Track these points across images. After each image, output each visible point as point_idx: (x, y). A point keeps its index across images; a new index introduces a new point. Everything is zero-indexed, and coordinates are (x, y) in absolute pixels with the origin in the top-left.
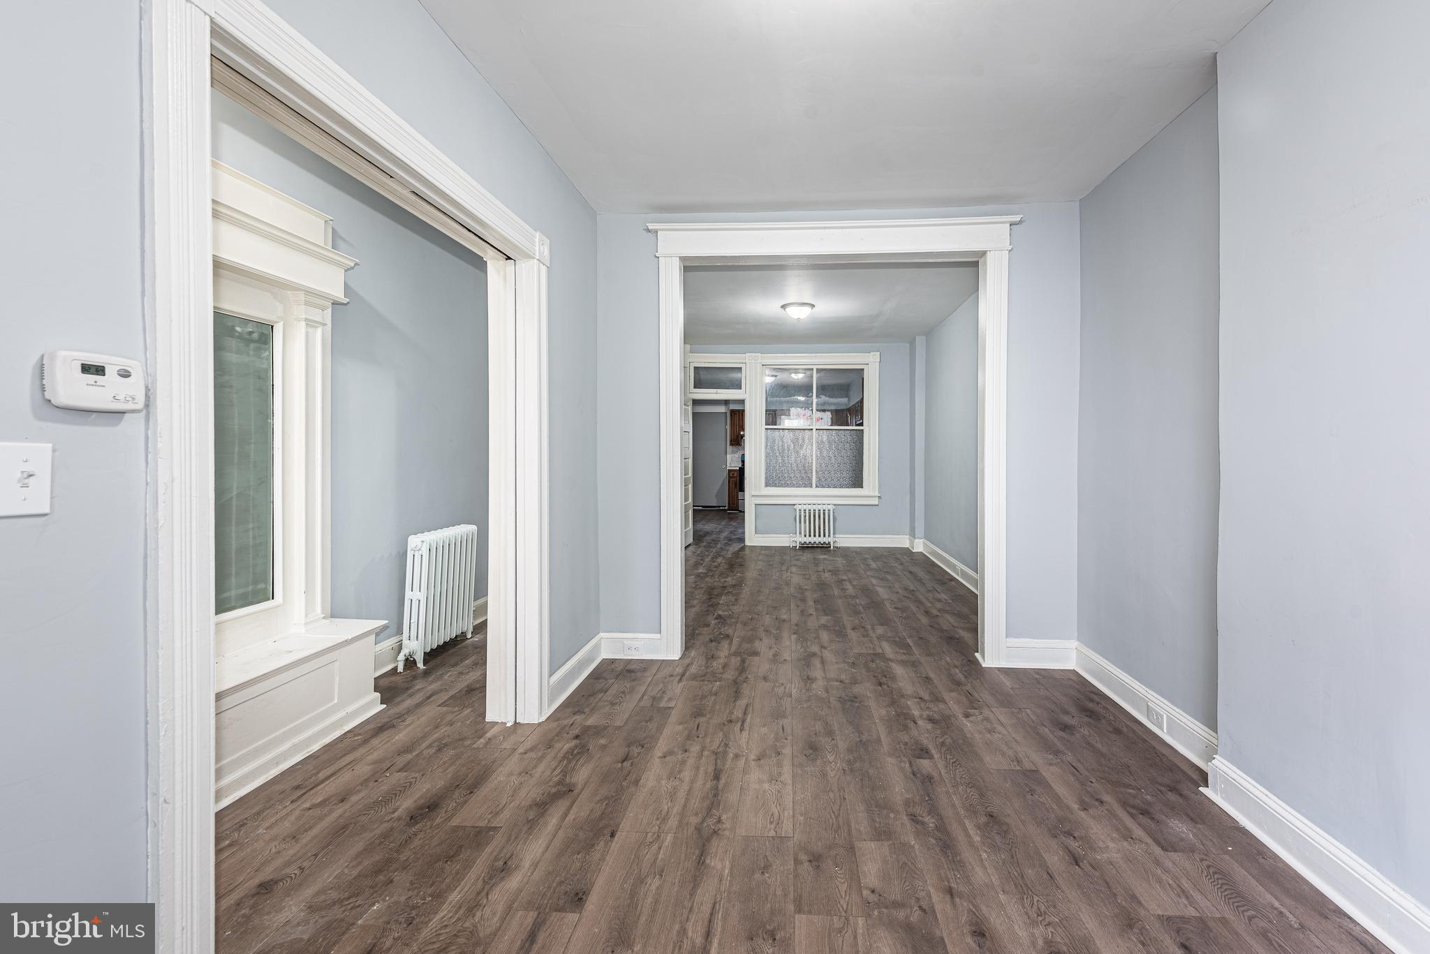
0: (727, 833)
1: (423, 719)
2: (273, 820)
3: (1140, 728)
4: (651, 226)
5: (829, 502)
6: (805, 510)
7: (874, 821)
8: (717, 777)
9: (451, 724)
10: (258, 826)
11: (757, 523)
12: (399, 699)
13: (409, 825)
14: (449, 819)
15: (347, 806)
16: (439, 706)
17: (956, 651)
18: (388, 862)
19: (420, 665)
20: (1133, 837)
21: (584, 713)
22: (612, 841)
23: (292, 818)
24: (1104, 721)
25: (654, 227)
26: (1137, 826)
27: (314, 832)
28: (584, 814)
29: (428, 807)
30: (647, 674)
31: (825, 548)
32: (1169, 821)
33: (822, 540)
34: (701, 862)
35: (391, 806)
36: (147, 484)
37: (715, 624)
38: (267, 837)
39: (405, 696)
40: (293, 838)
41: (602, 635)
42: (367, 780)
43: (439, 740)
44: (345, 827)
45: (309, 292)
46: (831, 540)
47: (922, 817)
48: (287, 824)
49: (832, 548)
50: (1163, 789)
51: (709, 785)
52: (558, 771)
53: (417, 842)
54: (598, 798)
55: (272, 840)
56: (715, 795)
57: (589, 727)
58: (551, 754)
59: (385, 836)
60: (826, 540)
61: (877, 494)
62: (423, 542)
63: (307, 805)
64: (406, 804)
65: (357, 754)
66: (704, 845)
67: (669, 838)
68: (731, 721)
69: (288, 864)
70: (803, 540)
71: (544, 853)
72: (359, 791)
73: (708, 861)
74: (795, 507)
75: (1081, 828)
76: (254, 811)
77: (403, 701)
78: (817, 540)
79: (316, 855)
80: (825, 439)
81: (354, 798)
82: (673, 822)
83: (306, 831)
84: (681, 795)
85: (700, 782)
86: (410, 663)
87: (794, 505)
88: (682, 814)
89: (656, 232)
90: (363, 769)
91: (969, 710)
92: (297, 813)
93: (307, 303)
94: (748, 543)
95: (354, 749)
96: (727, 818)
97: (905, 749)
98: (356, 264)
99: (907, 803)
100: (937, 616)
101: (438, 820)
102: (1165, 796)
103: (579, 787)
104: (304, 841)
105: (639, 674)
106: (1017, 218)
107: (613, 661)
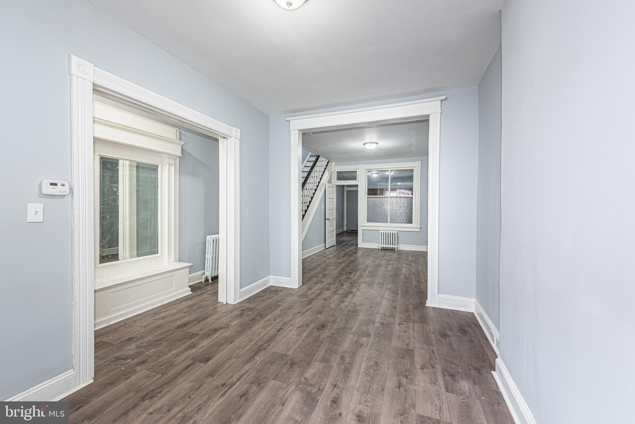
0: (269, 349)
1: (200, 298)
2: (143, 321)
3: (485, 341)
4: (287, 119)
5: (395, 230)
6: (384, 233)
7: (325, 356)
8: (279, 331)
9: (207, 301)
10: (138, 322)
11: (363, 238)
12: (197, 291)
13: (176, 329)
14: (188, 329)
15: (163, 321)
16: (208, 295)
17: (419, 298)
18: (164, 338)
19: (210, 281)
20: (436, 383)
21: (250, 303)
22: (230, 345)
23: (148, 322)
24: (468, 336)
25: (289, 119)
26: (443, 380)
27: (150, 327)
28: (227, 335)
29: (184, 325)
30: (282, 292)
31: (392, 250)
32: (461, 381)
33: (391, 246)
34: (253, 357)
35: (175, 323)
36: (72, 215)
37: (321, 277)
38: (139, 325)
39: (200, 290)
40: (145, 327)
41: (270, 276)
42: (173, 314)
43: (201, 305)
44: (159, 327)
45: (169, 154)
46: (396, 247)
47: (346, 358)
48: (146, 323)
49: (396, 250)
50: (471, 368)
51: (274, 333)
52: (229, 320)
53: (175, 334)
54: (235, 331)
55: (139, 327)
56: (274, 337)
57: (249, 308)
58: (231, 314)
59: (167, 331)
60: (393, 246)
61: (419, 226)
62: (211, 238)
63: (153, 319)
64: (179, 323)
65: (175, 306)
66: (258, 352)
67: (248, 347)
68: (299, 313)
69: (139, 334)
70: (382, 246)
71: (207, 344)
72: (169, 317)
73: (255, 357)
74: (379, 231)
75: (414, 375)
76: (140, 318)
77: (199, 292)
78: (389, 246)
79: (147, 333)
80: (394, 201)
81: (166, 319)
82: (253, 343)
83: (149, 326)
84: (263, 334)
85: (272, 331)
86: (207, 280)
87: (379, 230)
88: (258, 341)
89: (289, 121)
90: (174, 311)
91: (403, 322)
92: (150, 320)
93: (168, 158)
94: (359, 246)
95: (176, 304)
96: (272, 345)
97: (361, 332)
98: (185, 143)
99: (345, 352)
100: (423, 282)
101: (184, 329)
102: (470, 371)
103: (232, 326)
104: (147, 328)
105: (279, 292)
106: (444, 98)
107: (273, 287)
